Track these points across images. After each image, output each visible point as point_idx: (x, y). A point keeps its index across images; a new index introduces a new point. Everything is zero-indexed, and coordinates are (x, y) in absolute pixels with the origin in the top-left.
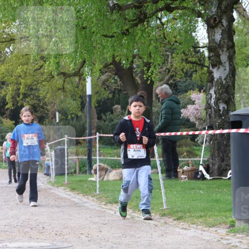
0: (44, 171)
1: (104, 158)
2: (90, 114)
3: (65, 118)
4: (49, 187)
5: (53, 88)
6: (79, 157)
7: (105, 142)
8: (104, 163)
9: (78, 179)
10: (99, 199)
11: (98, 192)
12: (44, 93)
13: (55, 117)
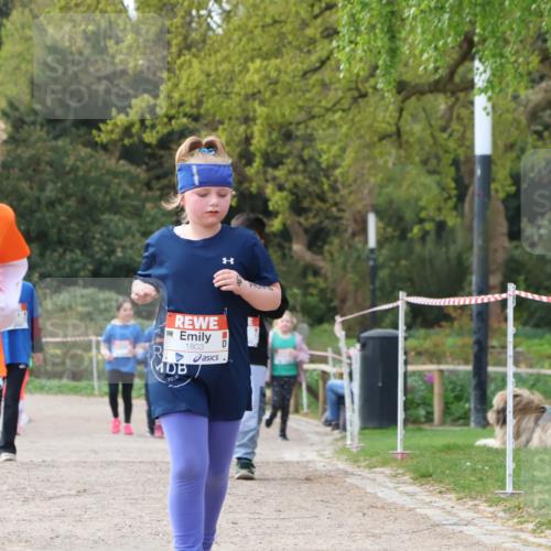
0: (324, 410)
1: (530, 371)
2: (484, 219)
3: (397, 234)
4: (342, 465)
5: (362, 132)
6: (443, 367)
7: (531, 315)
8: (532, 387)
9: (440, 441)
10: (516, 510)
11: (509, 489)
12: (335, 149)
13: (364, 231)
